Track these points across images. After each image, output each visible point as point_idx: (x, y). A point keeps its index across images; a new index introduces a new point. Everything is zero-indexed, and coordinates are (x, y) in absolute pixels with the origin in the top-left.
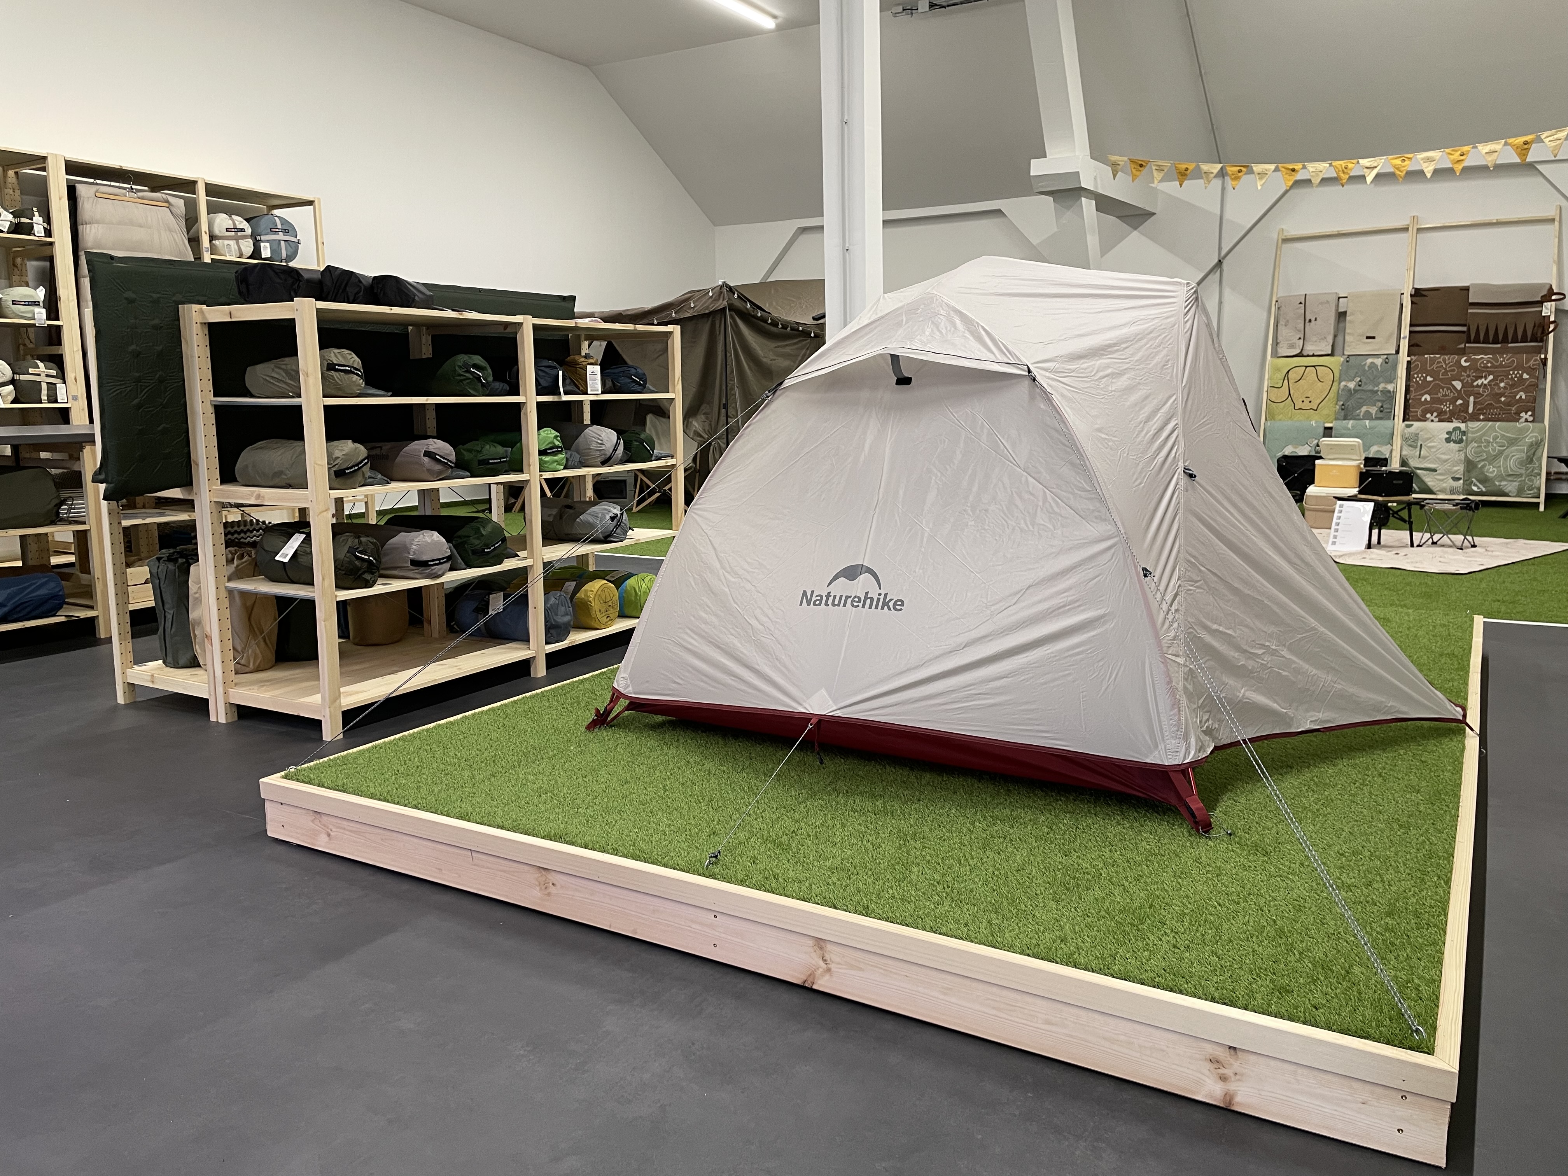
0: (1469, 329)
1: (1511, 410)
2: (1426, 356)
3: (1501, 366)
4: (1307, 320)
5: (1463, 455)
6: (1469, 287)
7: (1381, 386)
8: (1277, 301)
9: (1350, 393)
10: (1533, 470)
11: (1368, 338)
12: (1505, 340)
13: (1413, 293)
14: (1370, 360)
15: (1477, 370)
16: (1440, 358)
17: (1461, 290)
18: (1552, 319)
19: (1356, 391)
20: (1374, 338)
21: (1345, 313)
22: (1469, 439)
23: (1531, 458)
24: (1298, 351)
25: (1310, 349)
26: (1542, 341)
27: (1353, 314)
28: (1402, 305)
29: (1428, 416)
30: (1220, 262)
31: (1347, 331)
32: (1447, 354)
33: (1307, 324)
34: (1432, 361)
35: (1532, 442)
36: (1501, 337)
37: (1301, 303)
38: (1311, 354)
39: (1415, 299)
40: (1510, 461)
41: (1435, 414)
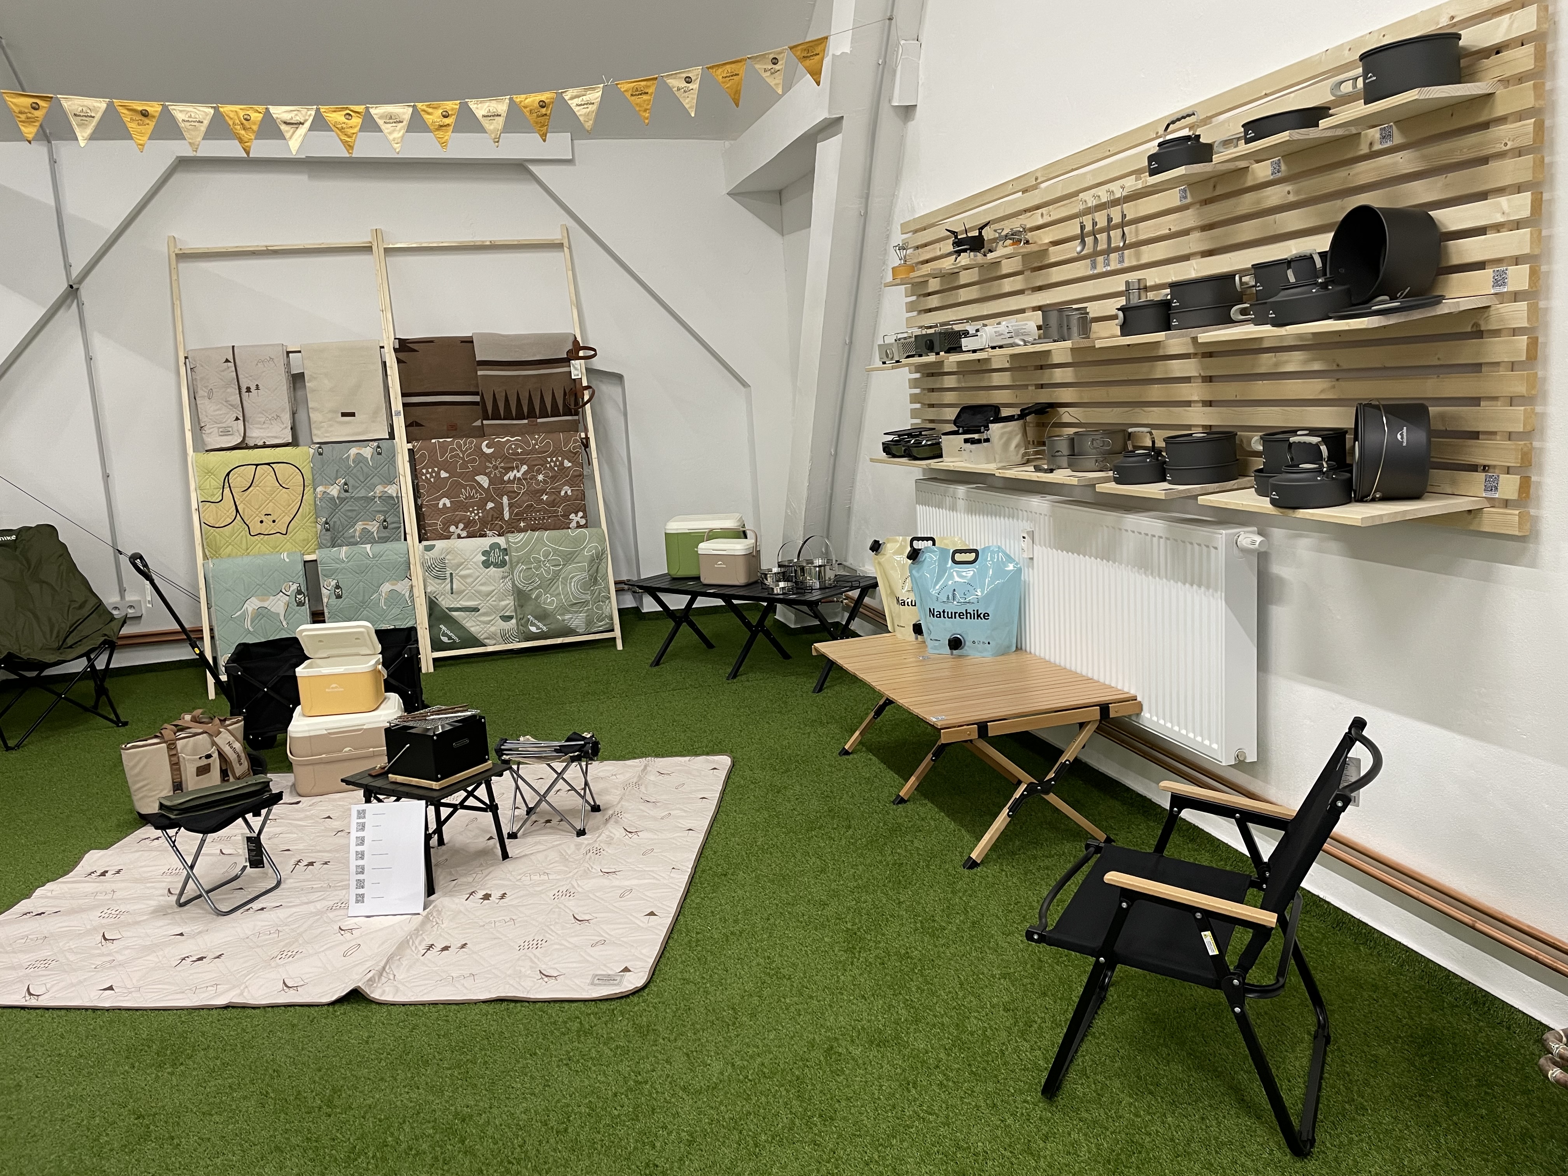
0: (482, 398)
1: (556, 511)
2: (433, 441)
3: (534, 451)
4: (244, 390)
5: (510, 583)
6: (472, 337)
7: (379, 489)
8: (186, 358)
9: (334, 504)
10: (599, 593)
11: (344, 415)
12: (531, 415)
13: (397, 346)
14: (354, 451)
15: (505, 458)
16: (451, 443)
17: (462, 342)
18: (585, 383)
19: (342, 500)
20: (353, 415)
21: (302, 375)
22: (514, 560)
23: (594, 578)
24: (236, 440)
25: (256, 435)
26: (577, 414)
27: (315, 378)
28: (384, 364)
29: (452, 529)
30: (73, 291)
31: (310, 406)
32: (461, 437)
33: (245, 395)
34: (444, 448)
35: (592, 556)
36: (525, 410)
37: (227, 361)
38: (261, 443)
39: (402, 355)
40: (570, 583)
41: (461, 526)
